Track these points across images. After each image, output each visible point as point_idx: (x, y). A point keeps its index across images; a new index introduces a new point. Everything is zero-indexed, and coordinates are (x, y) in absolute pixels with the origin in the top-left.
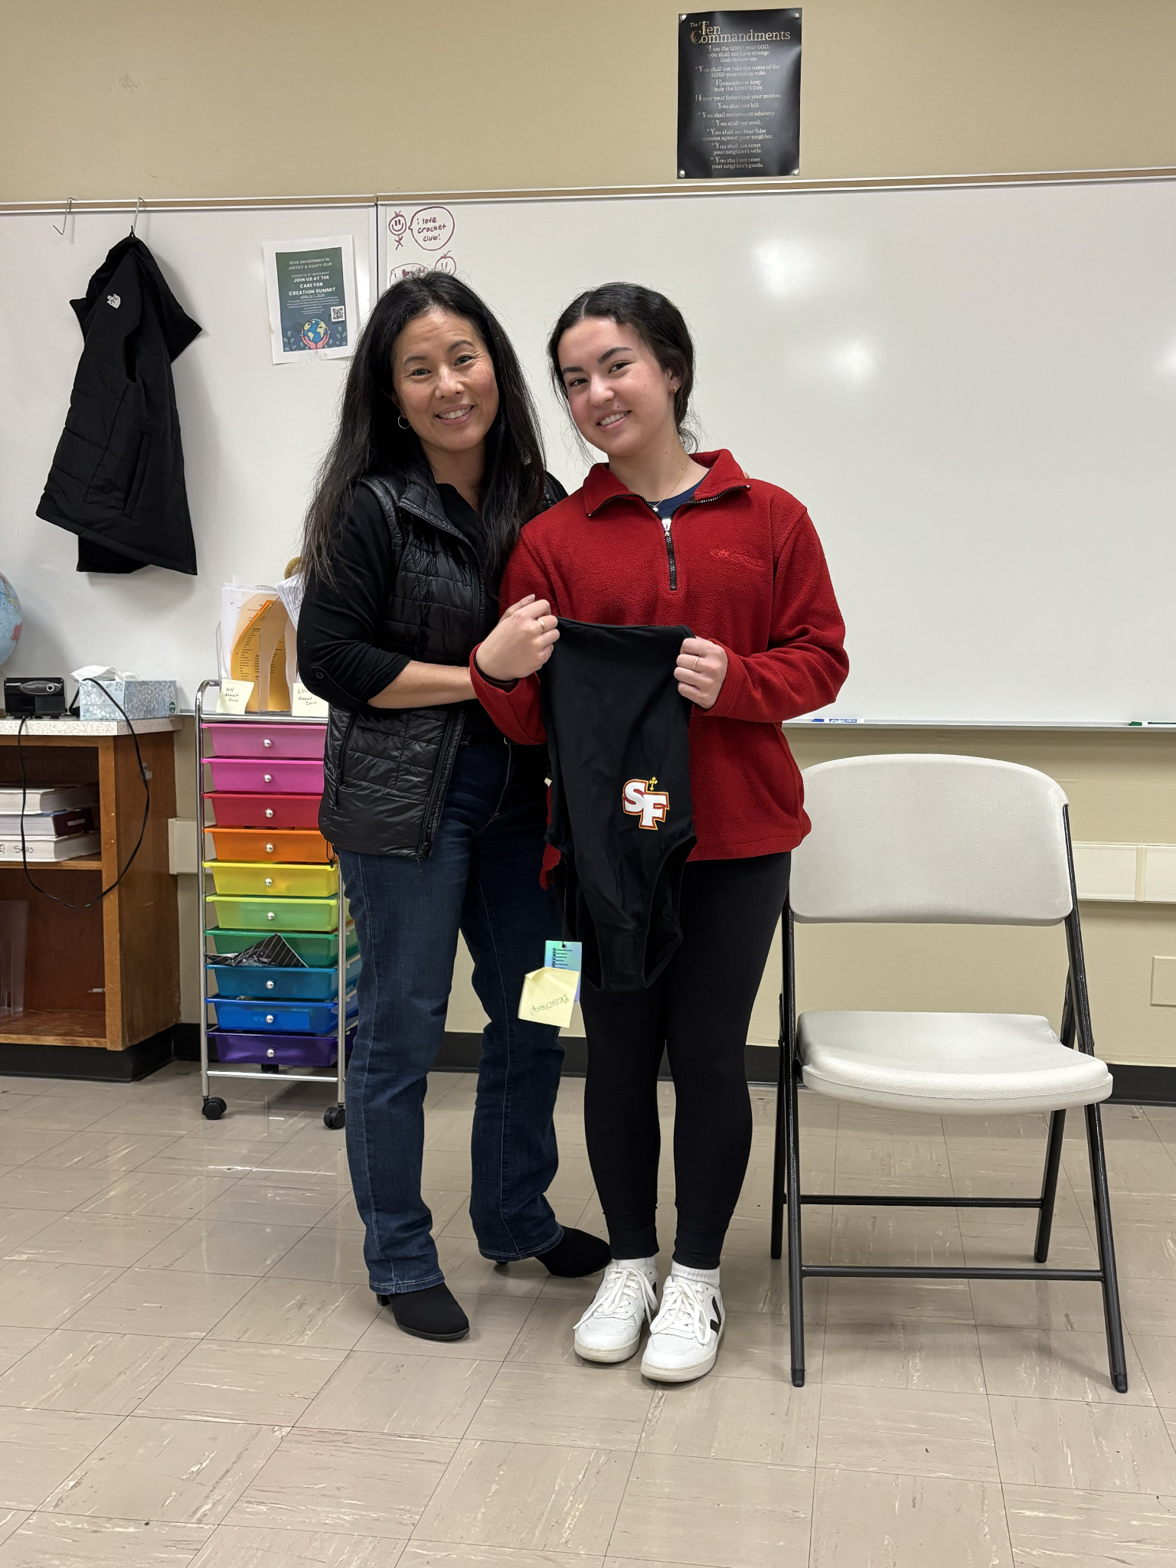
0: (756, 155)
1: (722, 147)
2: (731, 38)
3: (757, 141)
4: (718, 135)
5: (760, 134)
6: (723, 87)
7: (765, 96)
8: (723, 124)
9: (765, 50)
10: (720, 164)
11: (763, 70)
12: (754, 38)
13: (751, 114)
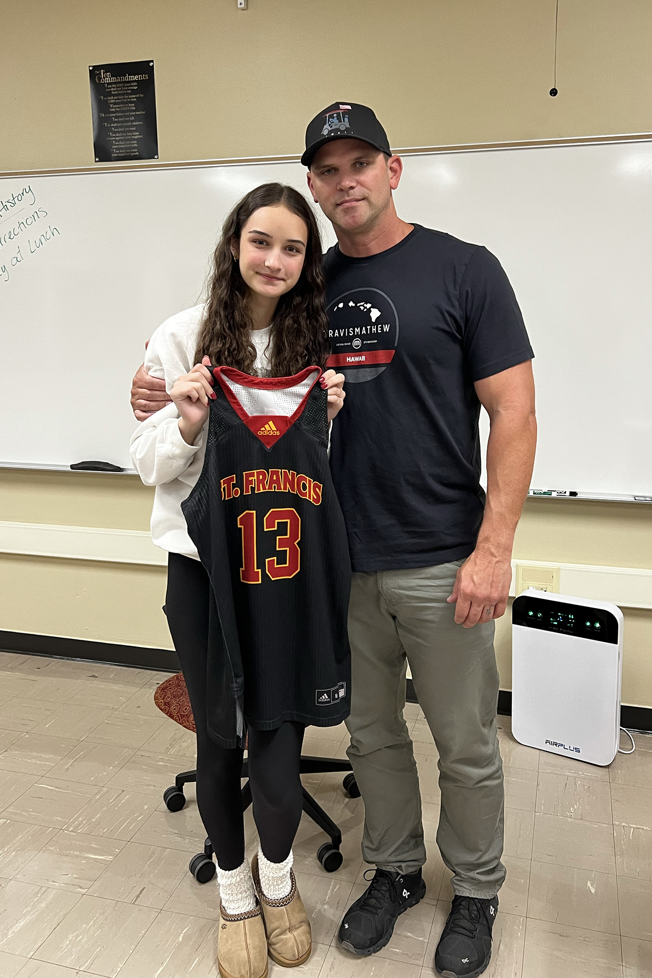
0: (135, 148)
1: (117, 143)
2: (117, 79)
3: (134, 139)
4: (114, 137)
5: (136, 135)
6: (114, 108)
7: (137, 113)
8: (117, 130)
9: (135, 86)
10: (116, 153)
11: (135, 98)
12: (129, 78)
13: (130, 124)
